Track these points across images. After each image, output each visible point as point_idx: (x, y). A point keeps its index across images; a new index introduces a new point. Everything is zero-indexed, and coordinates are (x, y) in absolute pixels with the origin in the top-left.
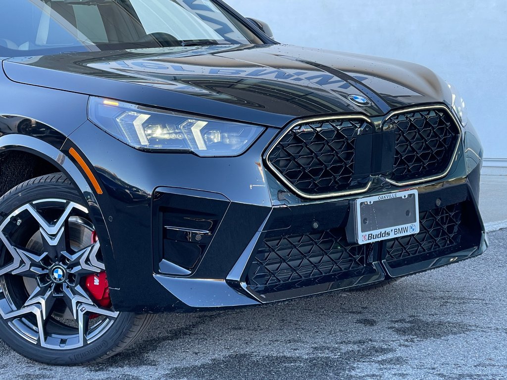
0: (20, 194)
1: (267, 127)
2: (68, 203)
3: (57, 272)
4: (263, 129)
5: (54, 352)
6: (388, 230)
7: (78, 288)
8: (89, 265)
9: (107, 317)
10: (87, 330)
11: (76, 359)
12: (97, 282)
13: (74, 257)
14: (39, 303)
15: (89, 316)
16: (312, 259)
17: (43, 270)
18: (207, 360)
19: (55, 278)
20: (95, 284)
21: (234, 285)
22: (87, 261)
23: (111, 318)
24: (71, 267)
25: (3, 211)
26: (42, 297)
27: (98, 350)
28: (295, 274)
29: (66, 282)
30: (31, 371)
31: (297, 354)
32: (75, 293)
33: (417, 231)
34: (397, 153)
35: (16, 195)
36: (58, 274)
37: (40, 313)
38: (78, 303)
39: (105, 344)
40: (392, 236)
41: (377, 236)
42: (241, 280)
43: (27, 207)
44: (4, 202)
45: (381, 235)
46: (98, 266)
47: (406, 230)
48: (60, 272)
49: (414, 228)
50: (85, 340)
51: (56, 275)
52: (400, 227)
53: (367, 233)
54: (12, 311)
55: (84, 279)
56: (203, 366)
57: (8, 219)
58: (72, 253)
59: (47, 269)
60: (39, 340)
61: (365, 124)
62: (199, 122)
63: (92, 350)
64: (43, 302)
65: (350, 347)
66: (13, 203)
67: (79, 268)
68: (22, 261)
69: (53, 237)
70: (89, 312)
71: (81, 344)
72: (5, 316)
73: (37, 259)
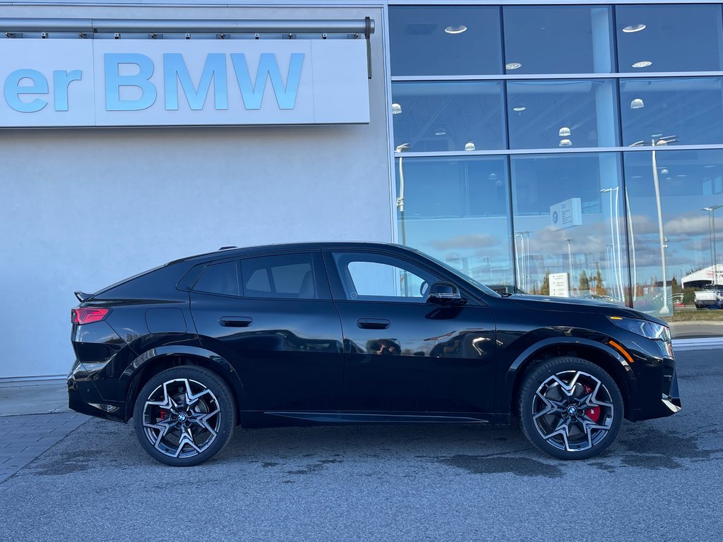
0: (549, 371)
2: (577, 372)
5: (576, 453)
7: (586, 417)
8: (591, 403)
9: (603, 429)
12: (592, 412)
13: (582, 400)
14: (564, 428)
15: (594, 431)
17: (563, 409)
24: (580, 406)
26: (565, 424)
29: (577, 414)
32: (584, 419)
36: (572, 410)
37: (565, 434)
38: (586, 424)
43: (553, 377)
44: (539, 376)
46: (595, 403)
48: (573, 410)
50: (592, 444)
55: (588, 411)
57: (542, 385)
58: (581, 398)
59: (566, 409)
60: (565, 448)
63: (598, 449)
64: (566, 427)
66: (545, 376)
67: (585, 406)
68: (552, 407)
69: (569, 391)
70: (593, 429)
71: (590, 446)
72: (545, 438)
73: (560, 404)
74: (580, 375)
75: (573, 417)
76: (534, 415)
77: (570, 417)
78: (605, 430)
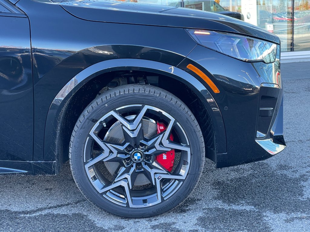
0: (106, 105)
2: (143, 107)
3: (137, 155)
5: (140, 209)
7: (154, 164)
8: (162, 147)
9: (177, 179)
10: (163, 192)
11: (157, 212)
12: (165, 157)
13: (150, 143)
14: (126, 178)
15: (164, 181)
17: (126, 155)
19: (135, 160)
20: (164, 159)
22: (161, 144)
24: (147, 150)
25: (94, 118)
26: (127, 174)
27: (174, 203)
29: (144, 161)
32: (152, 167)
35: (103, 106)
37: (128, 185)
39: (178, 198)
44: (93, 112)
46: (168, 147)
48: (139, 155)
50: (162, 198)
51: (136, 157)
54: (105, 187)
55: (157, 156)
57: (97, 123)
58: (148, 140)
59: (129, 154)
60: (128, 204)
63: (169, 204)
64: (129, 177)
66: (101, 112)
67: (154, 150)
68: (111, 152)
69: (133, 131)
70: (163, 179)
71: (159, 201)
72: (101, 191)
73: (122, 148)
74: (148, 110)
75: (139, 164)
76: (87, 163)
77: (134, 165)
78: (180, 180)
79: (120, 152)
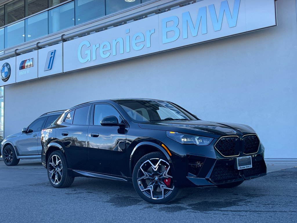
0: (146, 157)
1: (214, 138)
2: (159, 159)
4: (213, 139)
5: (156, 200)
6: (245, 166)
7: (162, 182)
9: (170, 190)
10: (164, 194)
12: (167, 181)
13: (161, 174)
14: (151, 187)
15: (165, 190)
16: (226, 174)
17: (152, 177)
18: (197, 202)
21: (208, 180)
22: (165, 175)
23: (171, 190)
24: (160, 177)
25: (142, 162)
27: (168, 199)
28: (222, 178)
29: (159, 181)
30: (150, 205)
31: (220, 201)
32: (161, 184)
33: (252, 167)
34: (245, 146)
36: (156, 178)
37: (152, 190)
38: (162, 186)
40: (246, 168)
41: (242, 168)
42: (210, 178)
43: (148, 160)
45: (243, 168)
46: (167, 176)
47: (249, 167)
49: (251, 166)
50: (164, 197)
51: (156, 179)
52: (247, 166)
53: (240, 167)
54: (144, 189)
55: (164, 180)
56: (196, 204)
57: (143, 164)
58: (160, 173)
60: (151, 197)
61: (238, 138)
62: (197, 137)
63: (166, 199)
64: (152, 186)
65: (235, 199)
66: (144, 160)
67: (162, 177)
68: (147, 175)
69: (155, 168)
71: (163, 198)
72: (142, 191)
73: (151, 175)
74: (161, 161)
75: (156, 182)
76: (138, 179)
79: (150, 176)
